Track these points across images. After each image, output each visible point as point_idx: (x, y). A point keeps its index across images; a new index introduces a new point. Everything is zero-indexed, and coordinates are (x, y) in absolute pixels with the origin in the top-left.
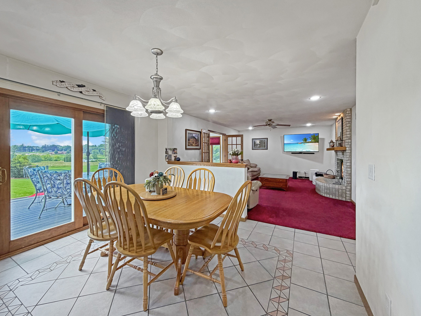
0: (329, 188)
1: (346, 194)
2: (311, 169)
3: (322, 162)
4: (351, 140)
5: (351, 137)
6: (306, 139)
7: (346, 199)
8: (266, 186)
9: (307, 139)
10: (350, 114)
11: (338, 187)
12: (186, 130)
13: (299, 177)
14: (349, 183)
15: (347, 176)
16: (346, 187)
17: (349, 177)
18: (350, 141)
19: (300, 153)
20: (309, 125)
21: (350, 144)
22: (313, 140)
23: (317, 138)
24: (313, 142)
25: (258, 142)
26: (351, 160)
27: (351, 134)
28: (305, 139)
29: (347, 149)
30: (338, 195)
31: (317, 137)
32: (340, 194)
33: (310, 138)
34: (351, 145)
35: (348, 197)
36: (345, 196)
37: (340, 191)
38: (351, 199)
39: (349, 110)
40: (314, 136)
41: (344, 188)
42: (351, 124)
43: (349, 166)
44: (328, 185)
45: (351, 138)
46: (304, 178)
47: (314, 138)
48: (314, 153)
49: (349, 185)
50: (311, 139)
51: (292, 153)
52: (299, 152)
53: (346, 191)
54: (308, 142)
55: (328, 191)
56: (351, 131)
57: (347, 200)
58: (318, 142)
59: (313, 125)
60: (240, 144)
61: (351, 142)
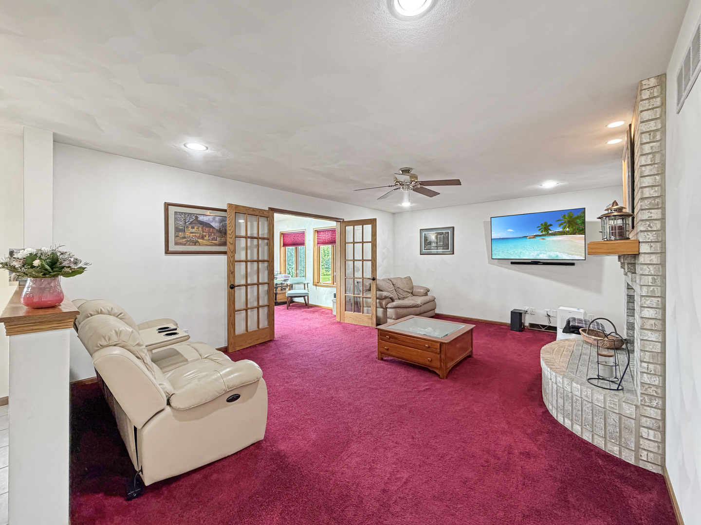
0: (570, 395)
1: (639, 436)
2: (561, 308)
3: (598, 290)
4: (663, 209)
5: (662, 196)
6: (549, 224)
7: (637, 458)
8: (392, 356)
9: (551, 225)
10: (659, 99)
11: (605, 402)
12: (167, 205)
13: (532, 325)
14: (651, 391)
15: (645, 365)
16: (637, 406)
17: (651, 366)
18: (659, 216)
19: (535, 263)
20: (549, 184)
21: (657, 226)
22: (569, 227)
23: (579, 221)
24: (568, 231)
25: (432, 237)
26: (663, 297)
27: (662, 186)
28: (546, 224)
29: (644, 248)
30: (602, 433)
31: (579, 218)
32: (610, 429)
33: (560, 222)
34: (663, 229)
35: (651, 455)
36: (632, 446)
37: (613, 418)
38: (663, 467)
39: (653, 82)
40: (570, 217)
41: (630, 410)
42: (663, 140)
43: (653, 322)
44: (566, 382)
45: (664, 203)
46: (543, 330)
47: (569, 222)
48: (573, 264)
49: (654, 403)
50: (561, 224)
51: (512, 263)
52: (530, 261)
53: (639, 426)
54: (554, 234)
55: (568, 407)
56: (662, 173)
57: (641, 465)
58: (582, 231)
59: (563, 184)
60: (369, 242)
61: (663, 220)
